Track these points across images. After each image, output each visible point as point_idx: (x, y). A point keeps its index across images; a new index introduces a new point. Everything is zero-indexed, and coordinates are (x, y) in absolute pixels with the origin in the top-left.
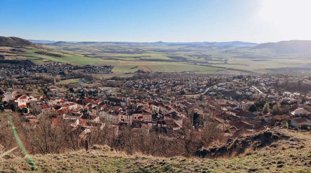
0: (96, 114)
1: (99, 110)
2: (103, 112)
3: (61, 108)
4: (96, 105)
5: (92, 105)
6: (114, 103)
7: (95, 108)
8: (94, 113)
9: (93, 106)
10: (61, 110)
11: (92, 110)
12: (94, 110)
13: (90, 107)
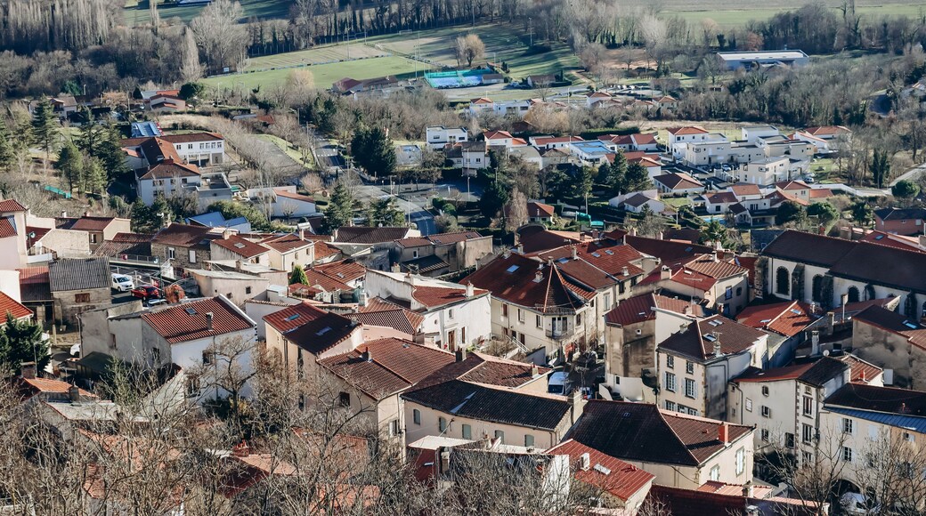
0: (698, 403)
1: (737, 365)
2: (785, 392)
3: (357, 339)
4: (692, 312)
5: (652, 316)
6: (882, 291)
7: (686, 344)
8: (679, 397)
9: (667, 323)
10: (357, 359)
11: (664, 368)
12: (680, 363)
13: (639, 328)
